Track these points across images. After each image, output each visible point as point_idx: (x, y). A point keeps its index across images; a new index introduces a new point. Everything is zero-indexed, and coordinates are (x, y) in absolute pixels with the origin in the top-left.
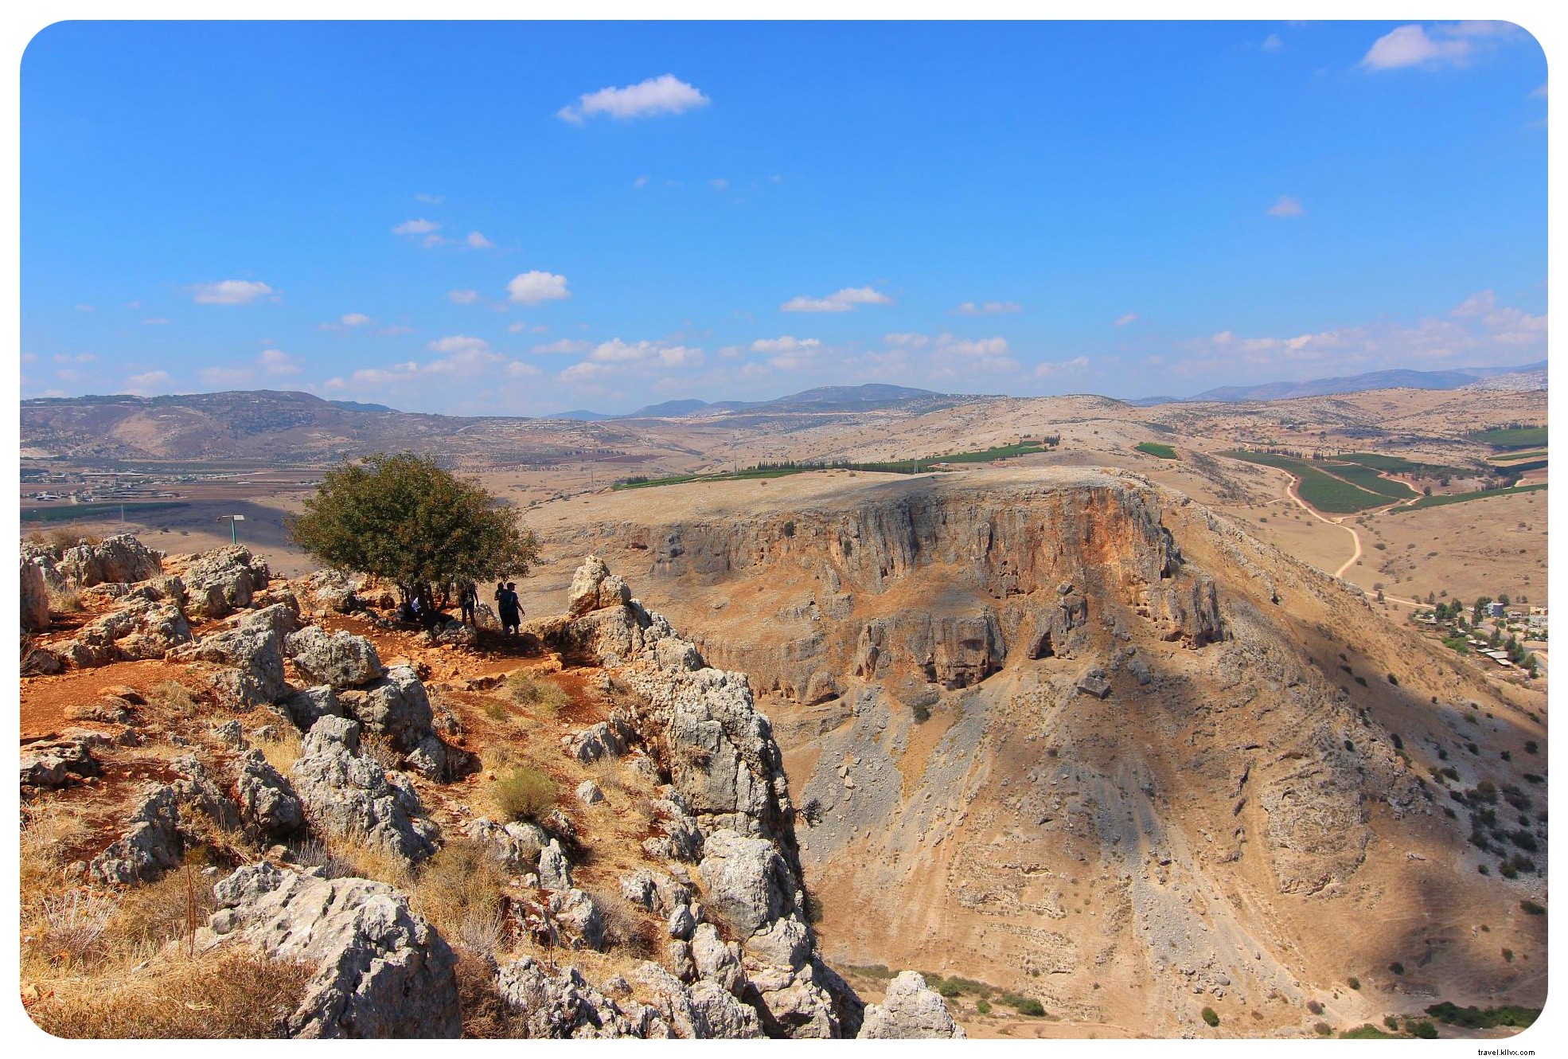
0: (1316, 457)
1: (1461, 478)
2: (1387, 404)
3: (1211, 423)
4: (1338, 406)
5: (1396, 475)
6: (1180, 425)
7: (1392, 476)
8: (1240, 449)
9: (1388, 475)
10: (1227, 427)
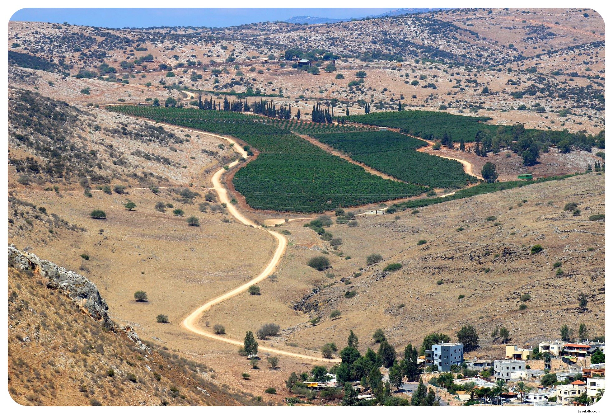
0: (317, 115)
1: (567, 150)
2: (535, 29)
3: (139, 55)
4: (435, 32)
5: (451, 147)
6: (70, 57)
7: (444, 149)
8: (170, 101)
9: (437, 148)
10: (172, 62)
